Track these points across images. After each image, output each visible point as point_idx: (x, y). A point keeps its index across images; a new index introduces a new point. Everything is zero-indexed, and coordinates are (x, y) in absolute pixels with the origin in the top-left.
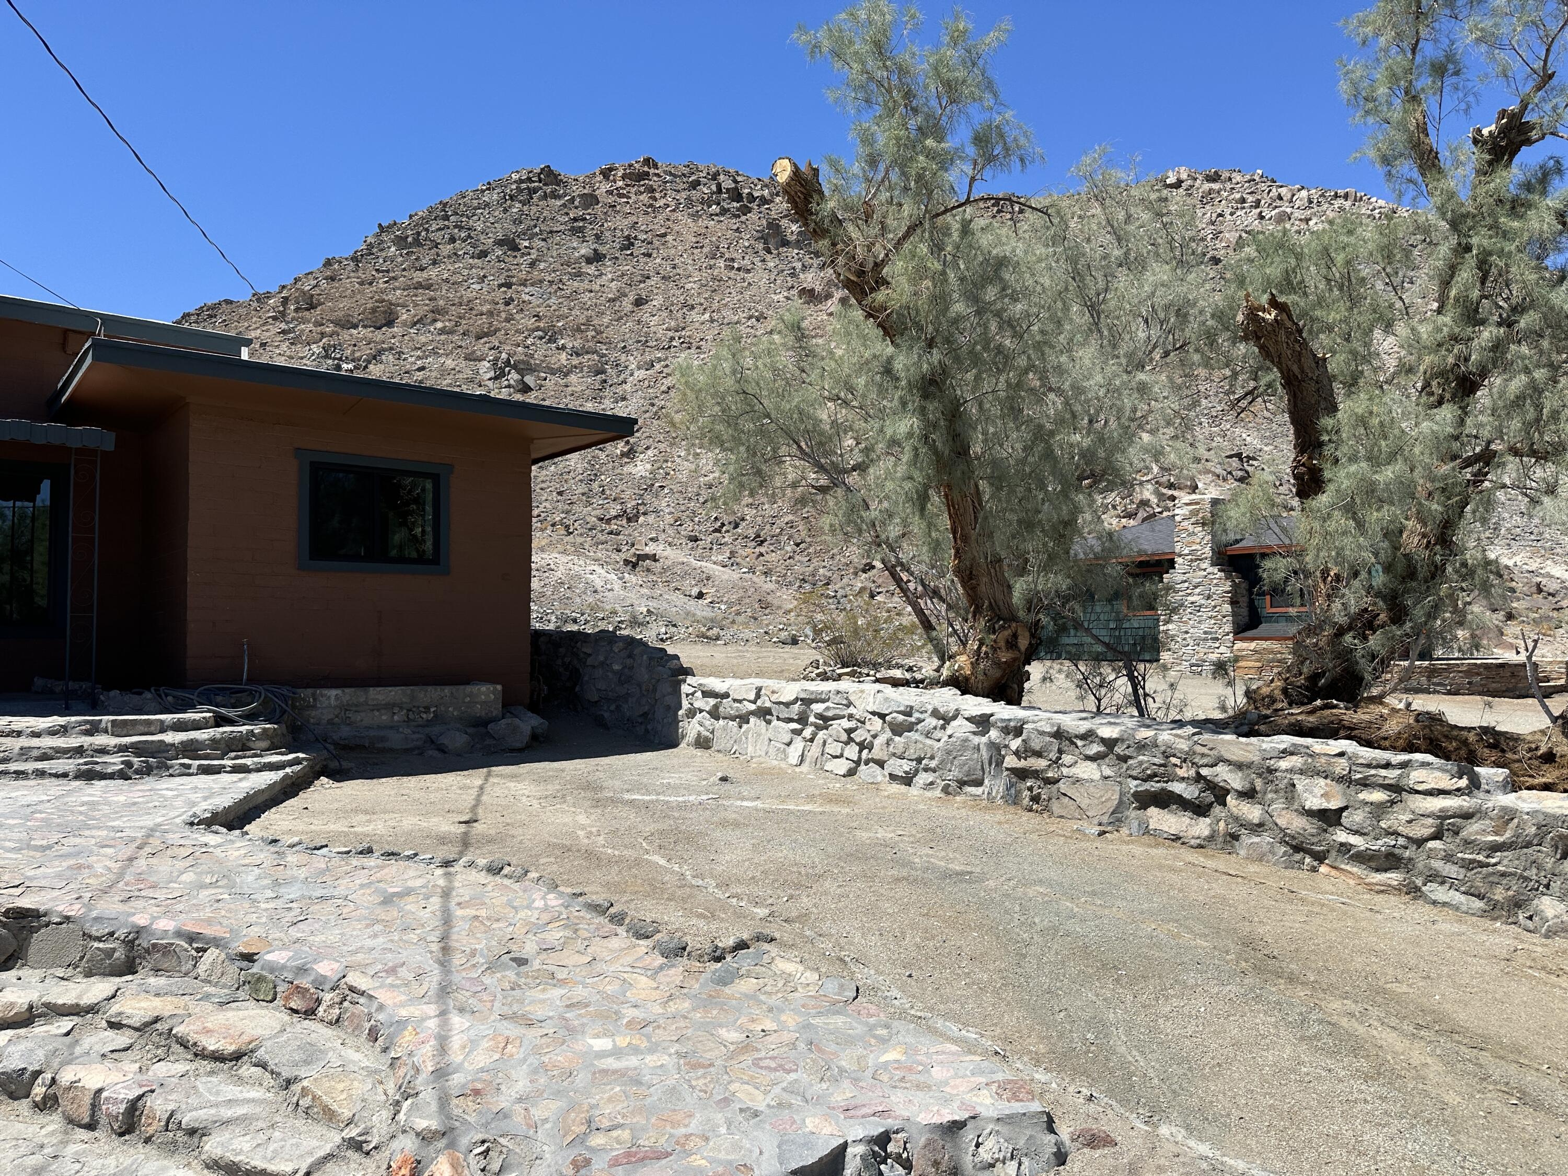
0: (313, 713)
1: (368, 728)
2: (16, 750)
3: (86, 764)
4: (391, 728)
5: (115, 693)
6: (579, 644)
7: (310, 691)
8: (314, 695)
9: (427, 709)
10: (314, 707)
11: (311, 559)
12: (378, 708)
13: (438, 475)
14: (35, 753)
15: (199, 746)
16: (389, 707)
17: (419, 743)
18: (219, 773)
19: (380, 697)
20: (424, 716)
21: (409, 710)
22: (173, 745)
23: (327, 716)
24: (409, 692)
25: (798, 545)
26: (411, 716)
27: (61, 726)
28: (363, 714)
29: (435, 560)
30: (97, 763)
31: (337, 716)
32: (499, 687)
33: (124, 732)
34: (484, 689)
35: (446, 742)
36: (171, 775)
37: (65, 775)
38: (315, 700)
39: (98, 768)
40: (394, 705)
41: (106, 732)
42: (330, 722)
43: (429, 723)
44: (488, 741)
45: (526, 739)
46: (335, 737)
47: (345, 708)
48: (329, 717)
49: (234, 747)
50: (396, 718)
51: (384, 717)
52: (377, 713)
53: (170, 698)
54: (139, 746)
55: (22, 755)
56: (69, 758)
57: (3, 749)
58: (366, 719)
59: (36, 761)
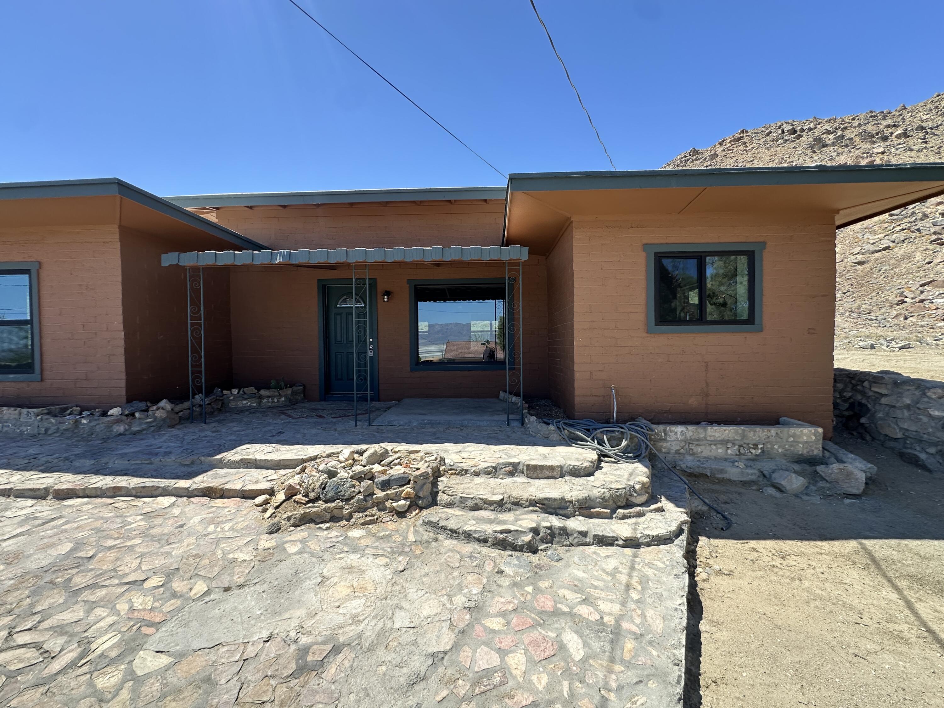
0: (665, 445)
1: (707, 459)
2: (458, 497)
3: (502, 532)
4: (726, 460)
6: (866, 384)
7: (661, 427)
8: (665, 431)
9: (756, 446)
10: (665, 440)
11: (656, 325)
12: (715, 442)
13: (753, 252)
14: (470, 503)
15: (592, 504)
16: (724, 442)
17: (754, 478)
19: (717, 435)
20: (753, 451)
21: (740, 446)
22: (571, 502)
23: (675, 447)
24: (740, 431)
25: (845, 293)
26: (742, 451)
27: (493, 468)
28: (703, 447)
29: (751, 320)
30: (509, 531)
31: (682, 448)
32: (820, 430)
33: (535, 475)
34: (806, 431)
35: (784, 483)
36: (571, 545)
37: (485, 541)
38: (665, 434)
39: (510, 538)
40: (728, 441)
41: (523, 473)
42: (677, 452)
43: (756, 459)
44: (822, 484)
45: (862, 486)
46: (683, 466)
47: (689, 442)
48: (678, 448)
49: (619, 504)
50: (729, 451)
51: (720, 451)
52: (714, 447)
53: (566, 431)
54: (545, 502)
55: (462, 502)
56: (493, 510)
57: (450, 493)
58: (704, 451)
59: (470, 510)
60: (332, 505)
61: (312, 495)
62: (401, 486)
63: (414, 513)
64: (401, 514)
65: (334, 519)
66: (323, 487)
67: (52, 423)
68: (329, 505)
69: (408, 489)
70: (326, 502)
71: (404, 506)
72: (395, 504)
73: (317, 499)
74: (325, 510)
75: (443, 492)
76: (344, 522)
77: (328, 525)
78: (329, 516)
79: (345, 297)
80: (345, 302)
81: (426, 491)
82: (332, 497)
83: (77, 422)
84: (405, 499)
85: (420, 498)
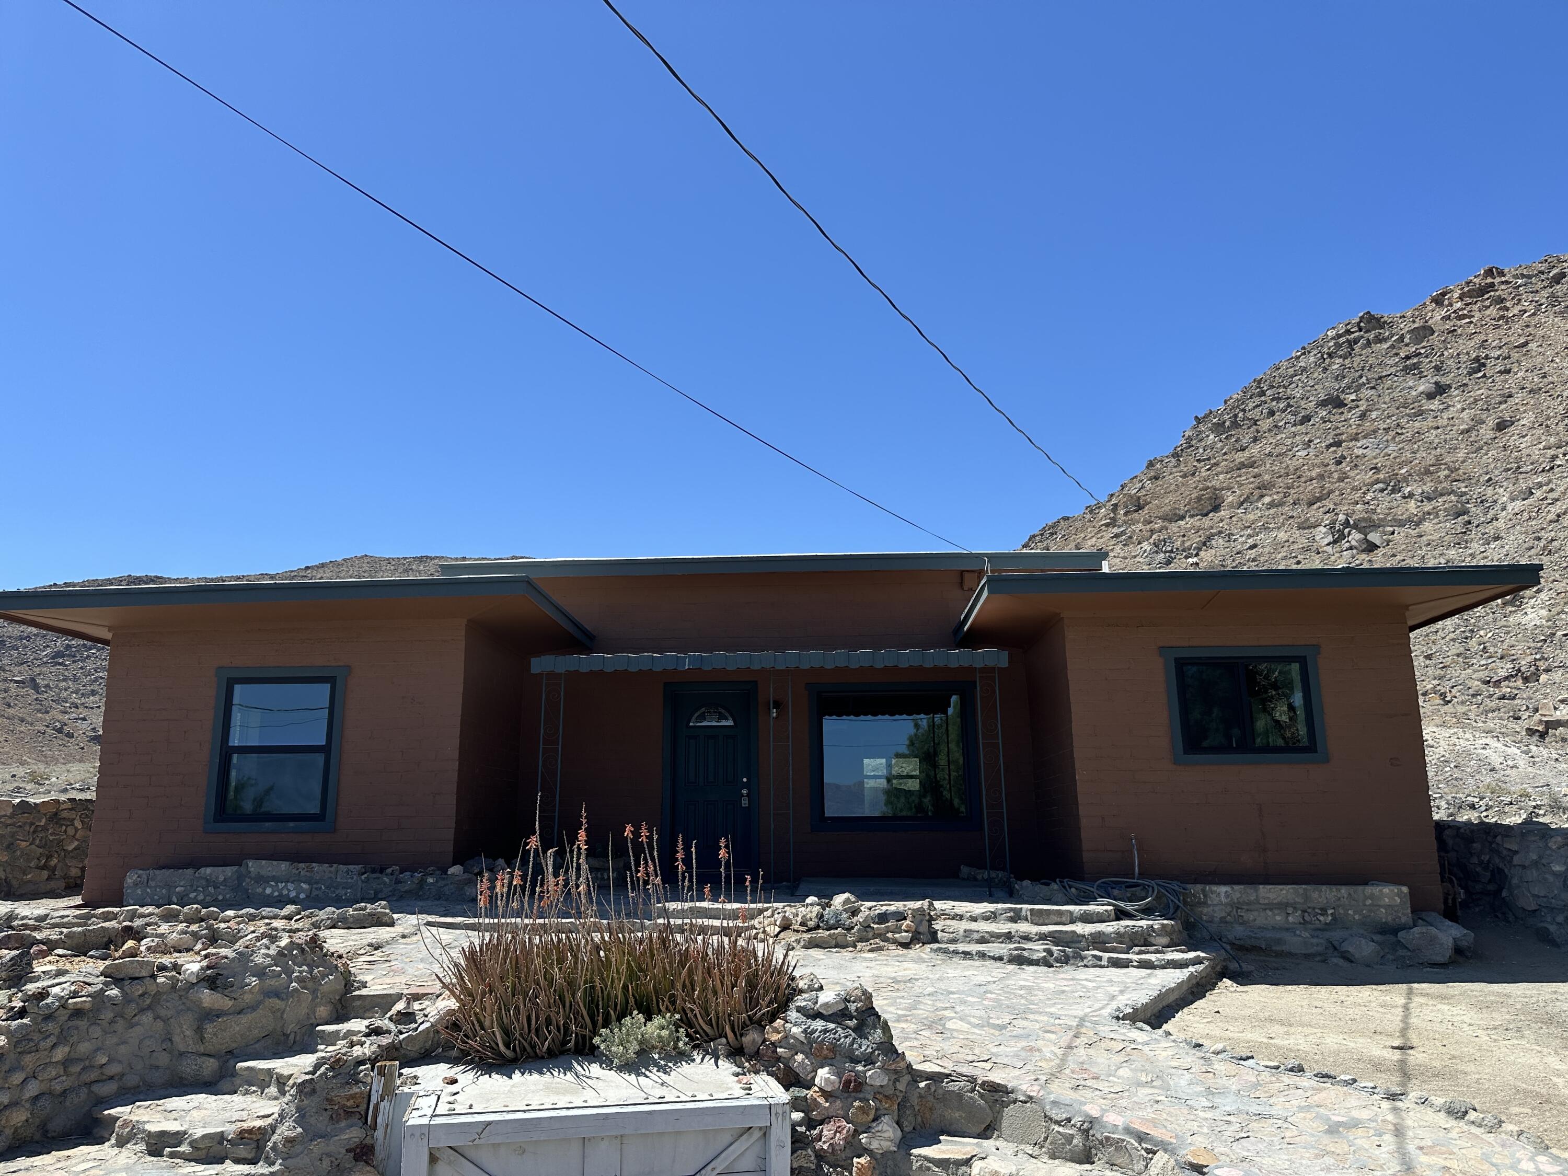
0: (1205, 910)
1: (1262, 928)
2: (961, 933)
3: (1016, 949)
4: (1287, 929)
5: (1026, 883)
6: (1499, 839)
7: (1199, 887)
8: (1203, 891)
9: (1324, 911)
10: (1205, 903)
11: (1185, 753)
12: (1271, 907)
13: (1305, 657)
14: (976, 936)
15: (1106, 939)
16: (1283, 906)
17: (1320, 949)
18: (1127, 967)
19: (1272, 896)
20: (1322, 918)
21: (1304, 911)
22: (1084, 936)
23: (1219, 914)
24: (1301, 891)
26: (1307, 918)
27: (992, 912)
28: (1256, 913)
29: (1311, 748)
30: (1025, 949)
31: (1229, 915)
32: (1405, 889)
33: (1041, 921)
34: (1386, 890)
35: (1351, 949)
36: (1086, 966)
37: (1000, 959)
38: (1205, 896)
39: (1026, 954)
40: (1287, 905)
41: (1027, 920)
42: (1223, 920)
43: (1327, 927)
44: (1401, 952)
45: (1449, 953)
46: (1231, 937)
47: (1236, 905)
48: (1223, 914)
49: (1136, 942)
50: (1290, 919)
51: (1278, 918)
52: (1270, 913)
53: (1073, 890)
55: (966, 937)
56: (1002, 942)
57: (951, 931)
58: (1259, 918)
59: (977, 943)
60: (836, 931)
61: (811, 924)
62: (898, 921)
63: (918, 946)
64: (906, 946)
65: (841, 945)
66: (821, 917)
67: (385, 883)
68: (832, 931)
69: (905, 924)
70: (828, 930)
71: (906, 937)
72: (897, 936)
73: (817, 927)
74: (829, 935)
75: (943, 931)
76: (850, 949)
77: (834, 950)
78: (834, 942)
79: (703, 709)
80: (702, 718)
81: (924, 928)
82: (833, 925)
84: (906, 931)
85: (919, 933)
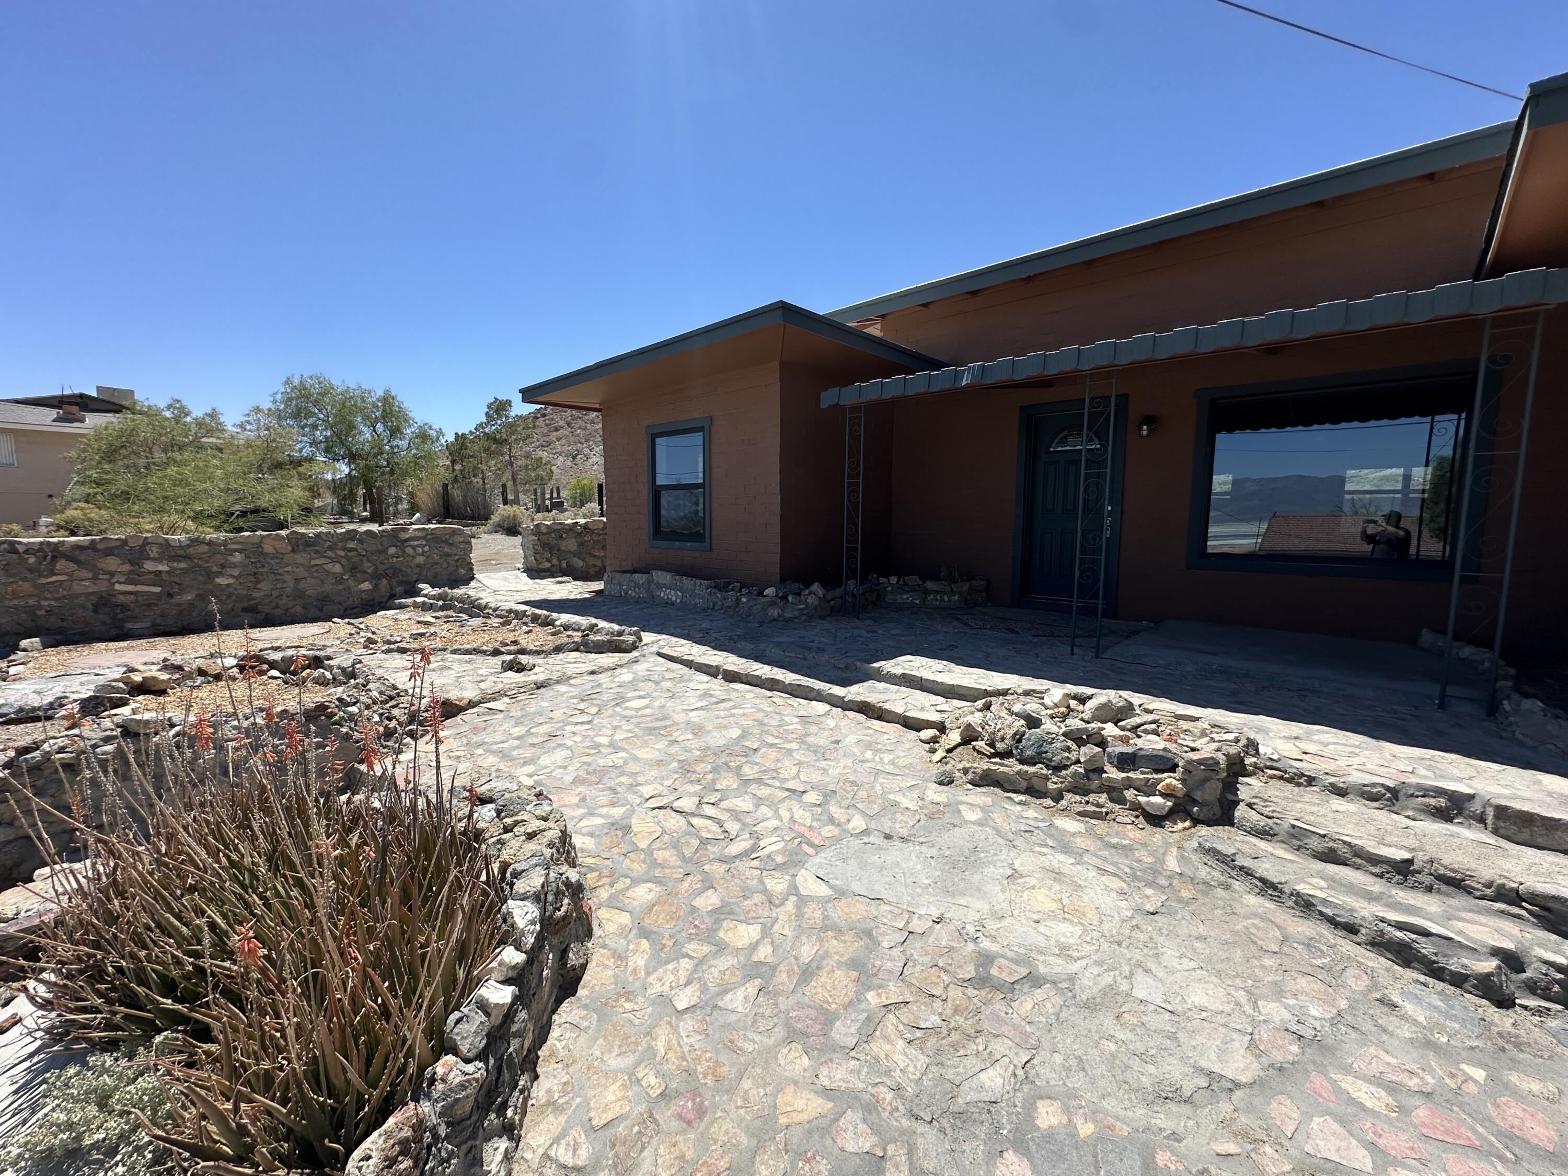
2: (1285, 826)
14: (1315, 844)
27: (1388, 789)
37: (1351, 929)
41: (1482, 821)
54: (1551, 905)
55: (1294, 836)
56: (1381, 876)
57: (1266, 811)
59: (1315, 857)
60: (1032, 769)
61: (1000, 746)
62: (1157, 771)
63: (1180, 825)
64: (1155, 820)
65: (1034, 791)
66: (1018, 738)
67: (718, 598)
68: (1025, 768)
69: (1170, 780)
70: (1022, 762)
71: (1161, 806)
72: (1143, 799)
73: (1007, 754)
74: (1019, 773)
75: (1250, 805)
76: (1048, 802)
77: (1022, 798)
78: (1024, 785)
79: (1066, 433)
80: (1064, 442)
81: (1209, 794)
82: (1032, 757)
83: (738, 600)
84: (1163, 795)
85: (1195, 802)
